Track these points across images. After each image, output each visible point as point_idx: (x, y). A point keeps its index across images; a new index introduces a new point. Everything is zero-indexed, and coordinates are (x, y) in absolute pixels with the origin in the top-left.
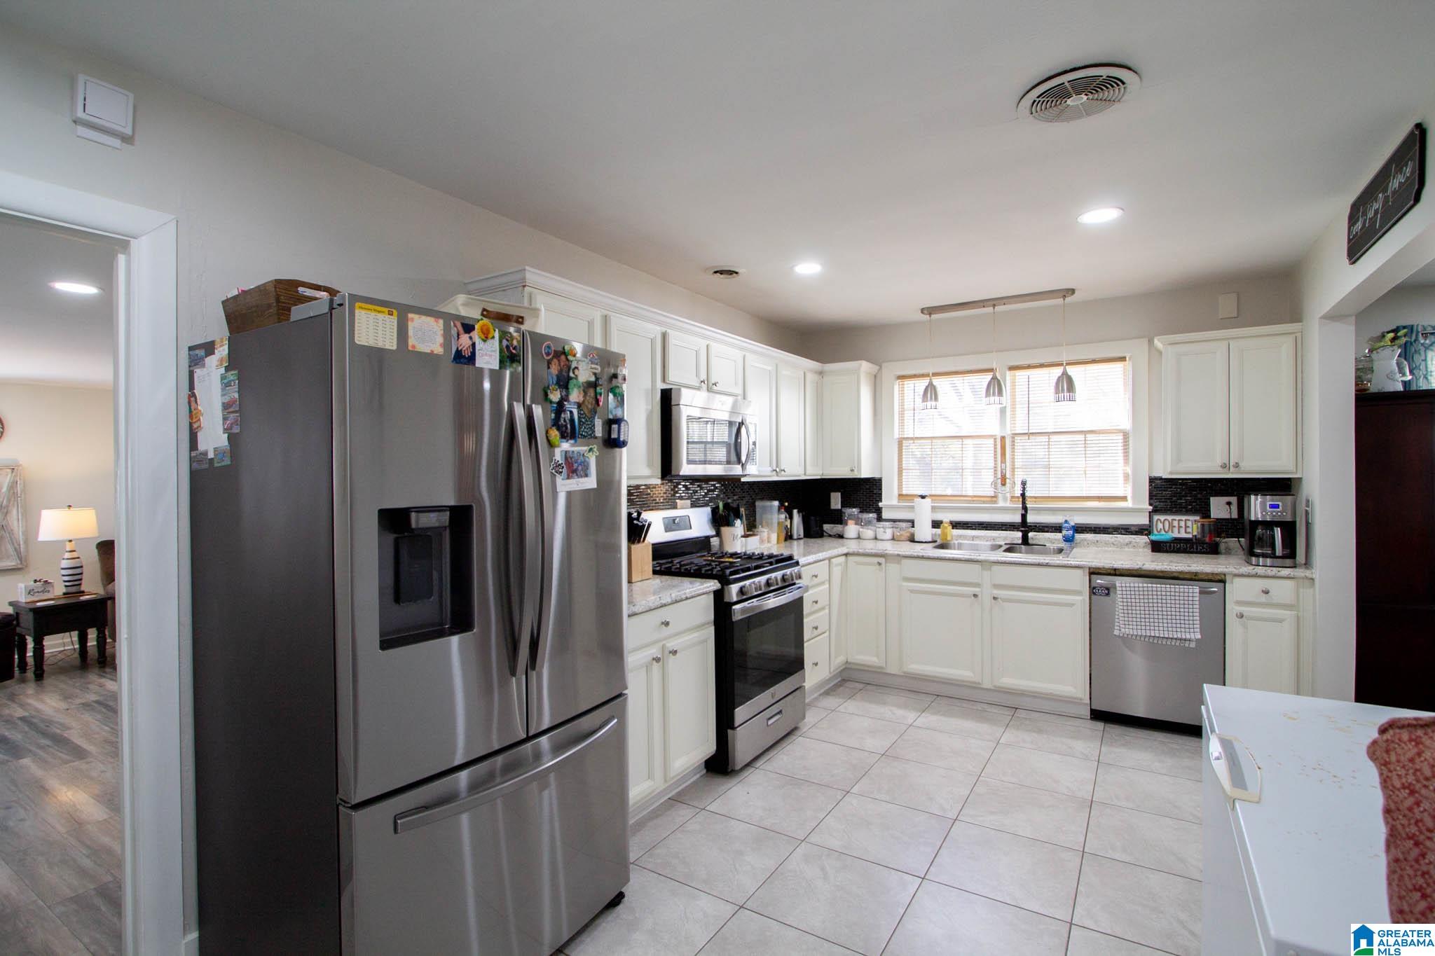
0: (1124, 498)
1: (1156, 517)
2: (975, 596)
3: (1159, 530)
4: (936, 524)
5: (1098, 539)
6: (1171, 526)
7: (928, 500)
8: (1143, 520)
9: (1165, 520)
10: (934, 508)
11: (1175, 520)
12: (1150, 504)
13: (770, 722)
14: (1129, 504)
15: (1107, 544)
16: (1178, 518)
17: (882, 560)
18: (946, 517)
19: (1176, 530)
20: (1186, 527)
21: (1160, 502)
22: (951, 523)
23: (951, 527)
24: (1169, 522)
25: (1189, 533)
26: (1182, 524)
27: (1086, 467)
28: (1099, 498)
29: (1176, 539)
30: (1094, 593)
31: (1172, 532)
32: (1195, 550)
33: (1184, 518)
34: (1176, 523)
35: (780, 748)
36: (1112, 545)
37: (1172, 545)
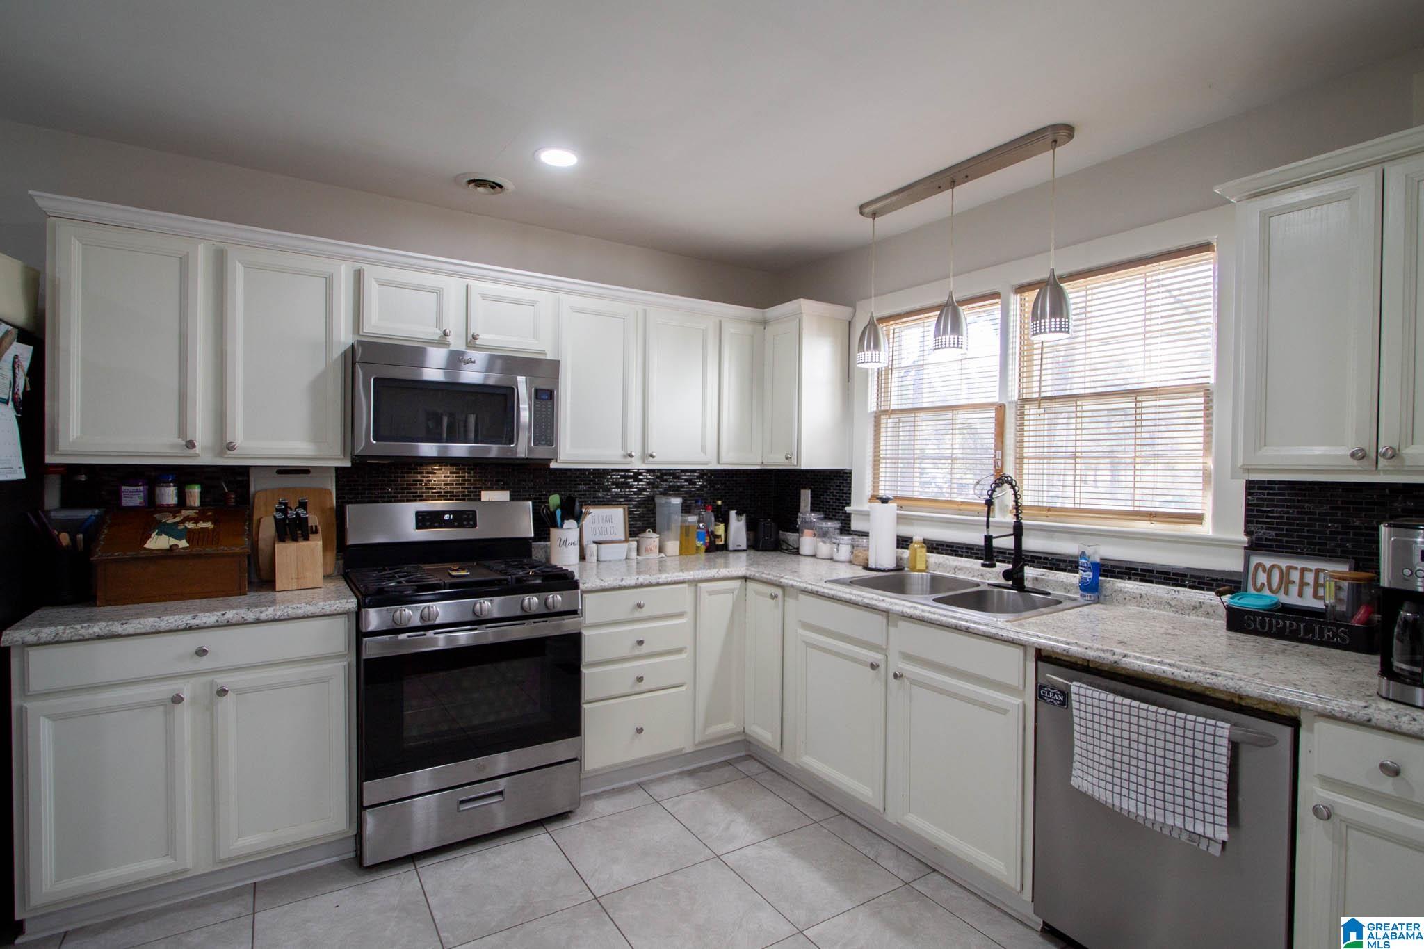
0: (1198, 518)
1: (1255, 560)
2: (874, 666)
3: (1259, 585)
4: (903, 542)
5: (1143, 593)
6: (1285, 581)
7: (892, 506)
8: (1232, 563)
9: (1273, 566)
10: (900, 519)
11: (1296, 568)
12: (1247, 533)
13: (463, 807)
14: (1206, 529)
15: (1158, 603)
16: (1300, 564)
17: (778, 591)
18: (919, 533)
19: (1294, 589)
20: (1317, 585)
21: (1267, 529)
22: (925, 541)
23: (925, 550)
24: (1281, 570)
25: (1322, 598)
26: (1310, 578)
27: (1135, 457)
28: (1153, 516)
29: (1286, 609)
30: (1042, 697)
31: (1287, 593)
32: (1316, 637)
33: (1313, 565)
34: (1295, 576)
35: (481, 848)
36: (1167, 606)
37: (1267, 620)
